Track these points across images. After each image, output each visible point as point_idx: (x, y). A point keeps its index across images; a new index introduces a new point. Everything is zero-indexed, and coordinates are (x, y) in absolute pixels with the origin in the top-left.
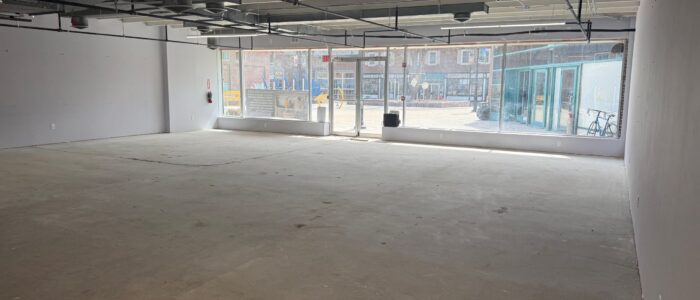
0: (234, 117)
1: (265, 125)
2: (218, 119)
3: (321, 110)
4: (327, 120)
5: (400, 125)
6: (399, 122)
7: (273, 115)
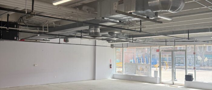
0: (120, 74)
1: (132, 78)
2: (114, 74)
3: (156, 72)
4: (158, 76)
5: (194, 80)
6: (193, 79)
7: (135, 74)
